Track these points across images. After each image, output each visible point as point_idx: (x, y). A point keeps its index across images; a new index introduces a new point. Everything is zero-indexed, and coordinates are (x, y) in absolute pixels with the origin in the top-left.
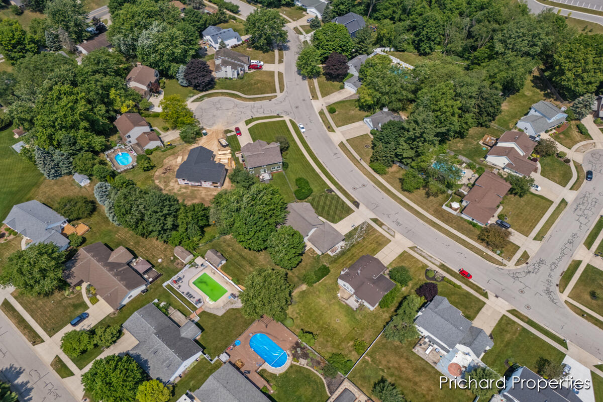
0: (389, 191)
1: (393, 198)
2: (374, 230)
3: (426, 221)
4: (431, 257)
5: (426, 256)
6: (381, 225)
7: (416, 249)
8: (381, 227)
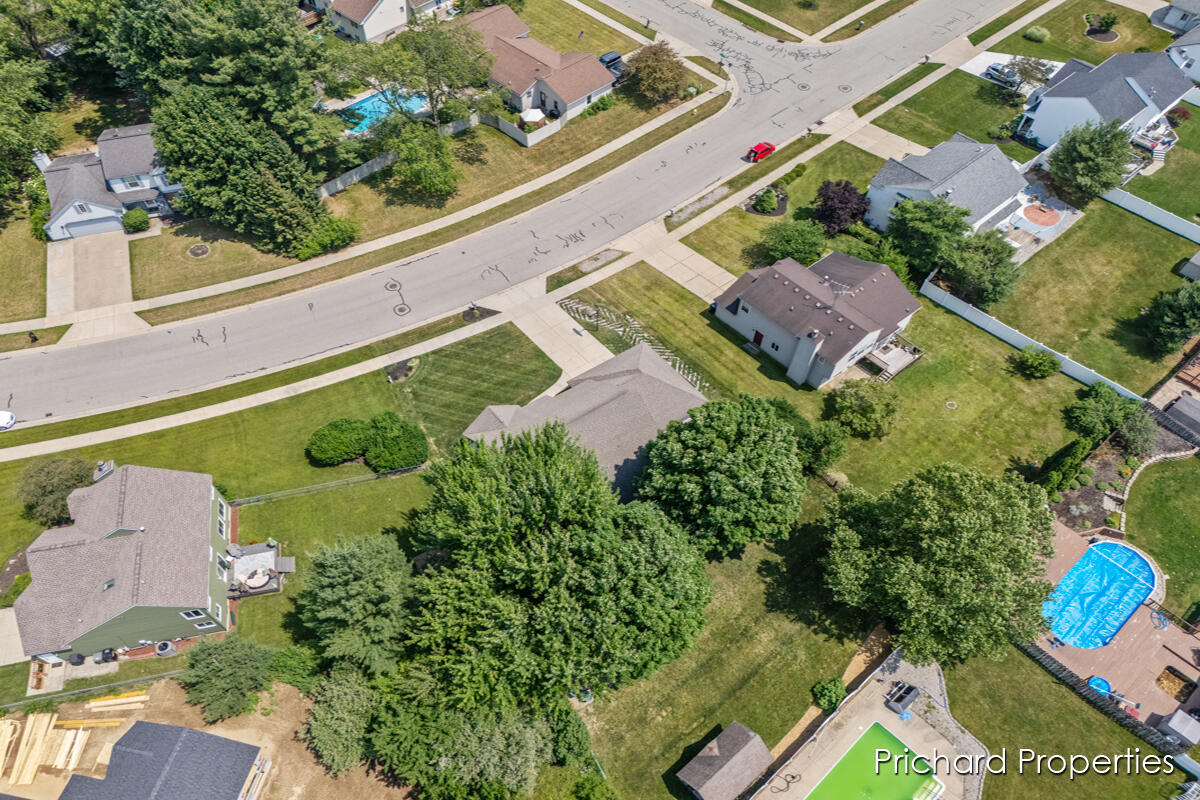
0: (435, 234)
1: (467, 232)
2: (597, 287)
3: (574, 186)
4: (703, 197)
5: (698, 206)
6: (576, 273)
7: (675, 219)
8: (584, 274)
